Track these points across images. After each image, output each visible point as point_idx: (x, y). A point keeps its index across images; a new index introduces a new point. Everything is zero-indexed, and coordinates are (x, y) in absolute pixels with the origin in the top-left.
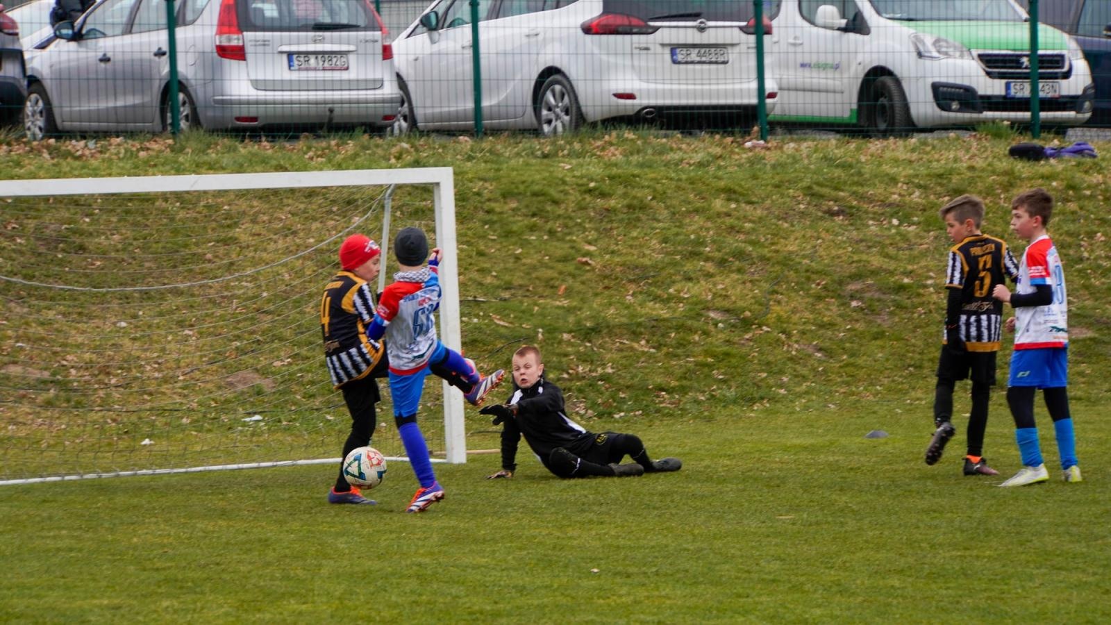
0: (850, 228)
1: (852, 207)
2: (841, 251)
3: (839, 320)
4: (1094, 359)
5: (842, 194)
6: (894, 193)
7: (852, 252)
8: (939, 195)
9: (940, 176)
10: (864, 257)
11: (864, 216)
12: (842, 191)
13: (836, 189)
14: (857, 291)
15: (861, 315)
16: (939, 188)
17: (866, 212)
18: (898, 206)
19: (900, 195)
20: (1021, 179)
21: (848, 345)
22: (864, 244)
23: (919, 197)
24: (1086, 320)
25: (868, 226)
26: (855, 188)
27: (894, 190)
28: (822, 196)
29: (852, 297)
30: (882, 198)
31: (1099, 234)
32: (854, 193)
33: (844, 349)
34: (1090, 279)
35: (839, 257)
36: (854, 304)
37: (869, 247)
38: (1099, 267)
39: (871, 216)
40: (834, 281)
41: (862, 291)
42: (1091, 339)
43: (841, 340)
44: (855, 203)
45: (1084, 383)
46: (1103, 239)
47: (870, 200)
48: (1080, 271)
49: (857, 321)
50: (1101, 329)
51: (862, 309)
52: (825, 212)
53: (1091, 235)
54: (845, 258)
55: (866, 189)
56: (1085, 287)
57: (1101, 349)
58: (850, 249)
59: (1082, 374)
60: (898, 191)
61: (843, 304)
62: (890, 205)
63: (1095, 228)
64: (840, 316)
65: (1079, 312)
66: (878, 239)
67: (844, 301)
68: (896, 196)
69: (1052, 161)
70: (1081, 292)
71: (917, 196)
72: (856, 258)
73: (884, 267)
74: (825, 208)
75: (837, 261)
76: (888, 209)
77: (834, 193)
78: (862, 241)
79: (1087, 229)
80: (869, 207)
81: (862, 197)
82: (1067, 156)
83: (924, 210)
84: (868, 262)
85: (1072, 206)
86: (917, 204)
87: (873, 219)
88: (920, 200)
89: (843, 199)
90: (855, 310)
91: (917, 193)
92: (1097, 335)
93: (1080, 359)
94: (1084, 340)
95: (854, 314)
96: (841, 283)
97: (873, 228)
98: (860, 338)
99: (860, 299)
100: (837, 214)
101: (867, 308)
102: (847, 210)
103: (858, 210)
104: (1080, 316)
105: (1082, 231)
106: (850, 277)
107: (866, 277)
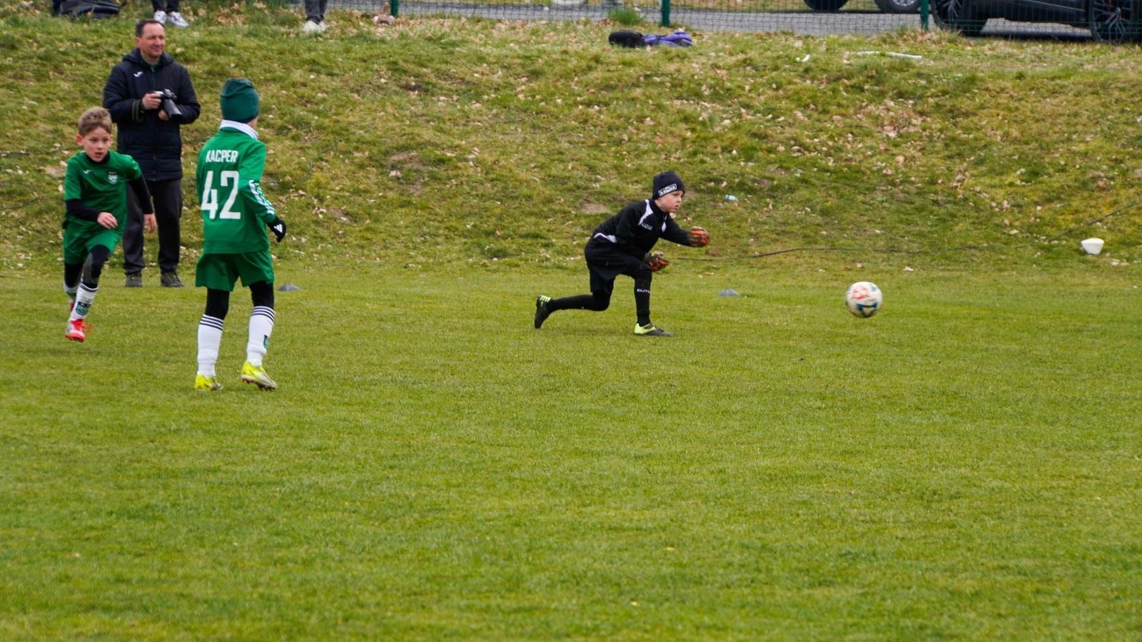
0: (419, 102)
1: (429, 84)
3: (375, 187)
5: (425, 70)
6: (477, 72)
7: (409, 126)
8: (517, 76)
10: (417, 130)
11: (438, 92)
12: (426, 67)
13: (421, 65)
14: (399, 162)
15: (396, 184)
16: (520, 69)
17: (441, 89)
18: (475, 84)
19: (481, 74)
21: (374, 211)
22: (424, 118)
23: (500, 77)
24: (605, 197)
25: (438, 101)
26: (439, 66)
27: (478, 69)
28: (405, 72)
29: (393, 167)
30: (462, 76)
31: (648, 119)
32: (437, 70)
33: (369, 214)
34: (623, 160)
36: (393, 173)
37: (428, 121)
39: (444, 92)
40: (380, 152)
41: (405, 162)
43: (370, 207)
44: (434, 80)
46: (652, 123)
47: (450, 78)
48: (617, 152)
49: (391, 189)
51: (398, 178)
52: (402, 87)
53: (641, 119)
55: (450, 67)
56: (616, 167)
60: (481, 70)
61: (382, 174)
62: (468, 83)
63: (646, 112)
64: (376, 184)
65: (601, 190)
66: (439, 114)
67: (385, 170)
68: (477, 75)
69: (648, 48)
70: (611, 171)
71: (497, 76)
72: (409, 131)
73: (433, 140)
74: (403, 83)
75: (390, 133)
76: (464, 87)
77: (417, 69)
78: (423, 115)
79: (639, 113)
80: (446, 85)
81: (442, 75)
82: (663, 44)
83: (498, 89)
84: (420, 135)
85: (637, 92)
86: (494, 83)
87: (445, 95)
88: (498, 80)
89: (425, 75)
90: (391, 179)
91: (499, 73)
94: (597, 215)
95: (390, 183)
96: (386, 153)
97: (441, 103)
98: (388, 206)
99: (400, 169)
100: (413, 89)
101: (403, 178)
102: (424, 86)
103: (434, 86)
104: (600, 193)
105: (635, 114)
106: (397, 149)
107: (413, 149)
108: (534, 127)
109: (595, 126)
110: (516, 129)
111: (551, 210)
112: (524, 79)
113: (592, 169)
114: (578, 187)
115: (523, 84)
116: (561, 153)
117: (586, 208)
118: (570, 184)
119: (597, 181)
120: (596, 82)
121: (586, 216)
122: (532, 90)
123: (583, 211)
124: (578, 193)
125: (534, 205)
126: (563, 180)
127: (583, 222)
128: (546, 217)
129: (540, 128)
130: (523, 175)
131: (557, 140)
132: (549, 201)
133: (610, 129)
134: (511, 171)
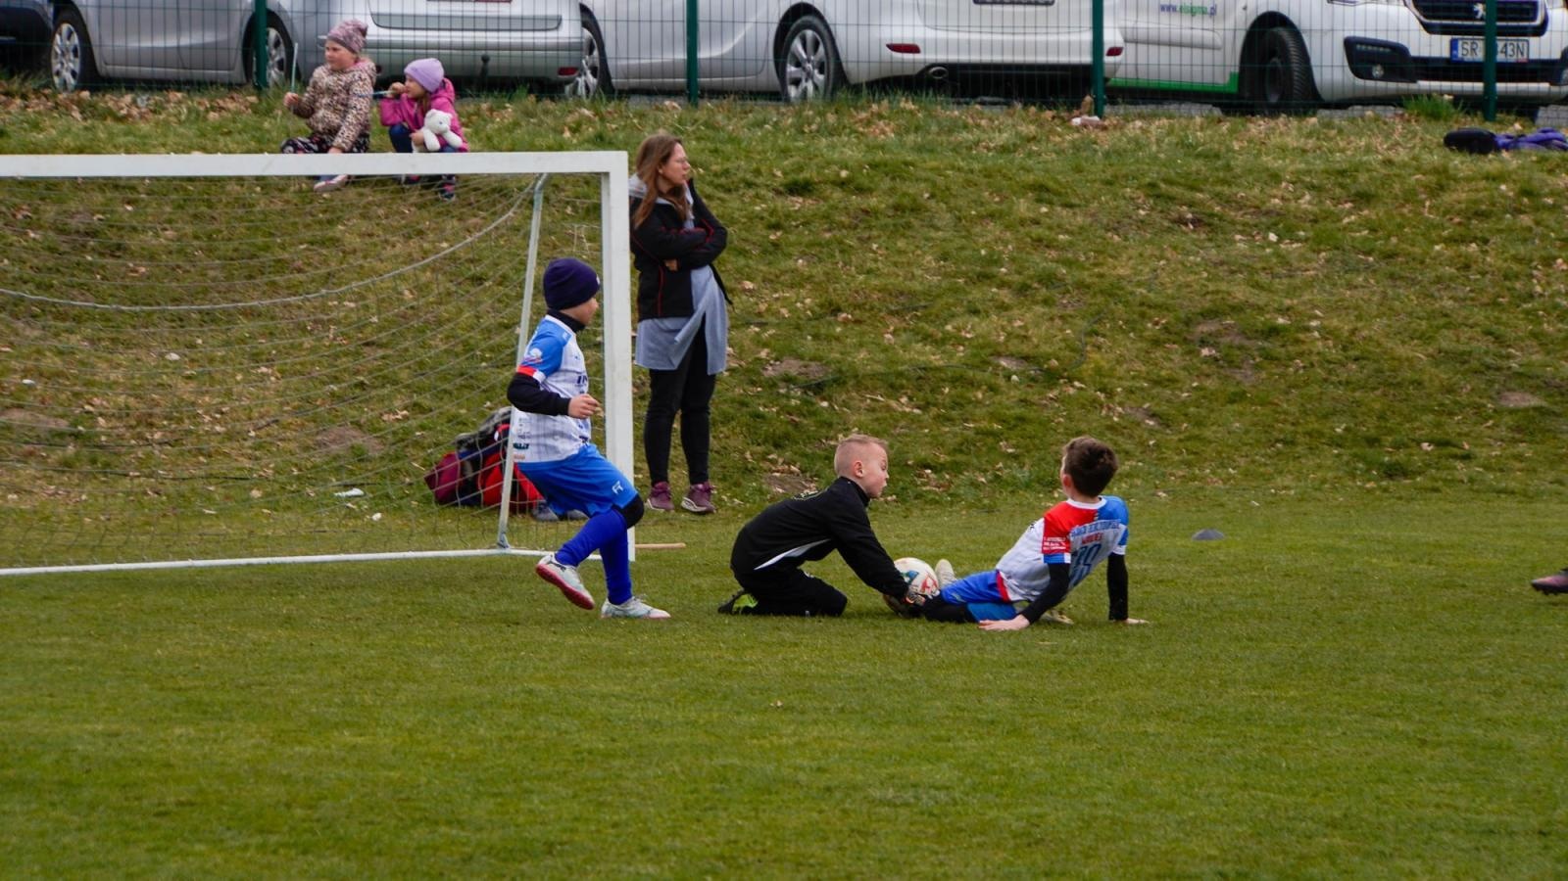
0: (1207, 244)
1: (1212, 215)
2: (1192, 277)
3: (1183, 374)
4: (1539, 437)
5: (1200, 195)
6: (1275, 197)
7: (1208, 280)
8: (1337, 201)
9: (1342, 173)
10: (1223, 286)
11: (1229, 227)
12: (1201, 191)
13: (1192, 188)
14: (1210, 335)
15: (1214, 368)
16: (1338, 191)
17: (1233, 223)
18: (1278, 214)
19: (1283, 199)
20: (1456, 180)
21: (1192, 410)
22: (1225, 267)
23: (1310, 203)
24: (1531, 382)
25: (1235, 242)
26: (1219, 188)
27: (1275, 191)
28: (1171, 199)
29: (1203, 343)
30: (1257, 203)
31: (1560, 261)
32: (1218, 195)
33: (1186, 415)
34: (1541, 324)
35: (1188, 286)
36: (1205, 352)
37: (1233, 272)
38: (1556, 306)
39: (1240, 228)
40: (1178, 319)
41: (1218, 334)
42: (1535, 409)
43: (1184, 403)
44: (1217, 209)
45: (1521, 470)
47: (1240, 206)
48: (1527, 312)
49: (1208, 376)
50: (1551, 396)
51: (1216, 360)
52: (1174, 222)
53: (1548, 262)
54: (1196, 287)
55: (1235, 189)
56: (1534, 335)
57: (1550, 423)
58: (1205, 275)
59: (1519, 457)
60: (1280, 193)
61: (1190, 352)
62: (1268, 213)
63: (1555, 252)
64: (1184, 368)
65: (1521, 370)
66: (1246, 261)
67: (1191, 347)
68: (1277, 201)
69: (1505, 154)
70: (1528, 342)
71: (1306, 201)
72: (1211, 287)
73: (1251, 301)
74: (1174, 215)
75: (1185, 291)
76: (1264, 219)
77: (1188, 195)
78: (1222, 263)
79: (1543, 253)
80: (1238, 216)
81: (1228, 201)
82: (1526, 148)
83: (1315, 221)
84: (1229, 294)
85: (1526, 220)
86: (1306, 212)
87: (1241, 232)
88: (1309, 207)
89: (1202, 203)
90: (1206, 360)
91: (1308, 197)
92: (1544, 404)
93: (1517, 436)
94: (1526, 410)
95: (1204, 366)
96: (1188, 322)
97: (1241, 245)
98: (1211, 401)
99: (1215, 345)
100: (1191, 224)
101: (1223, 359)
102: (1206, 220)
103: (1221, 219)
104: (1520, 375)
105: (1537, 255)
106: (1202, 314)
107: (1225, 314)
108: (1392, 276)
109: (1483, 274)
110: (1366, 280)
111: (1456, 403)
112: (1348, 205)
113: (1498, 339)
114: (1488, 368)
115: (1349, 213)
116: (1446, 315)
117: (1506, 399)
118: (1475, 364)
119: (1509, 357)
120: (1458, 207)
121: (1512, 412)
122: (1368, 220)
123: (1503, 403)
124: (1490, 375)
125: (1429, 395)
126: (1461, 358)
127: (1508, 420)
128: (1451, 414)
129: (1401, 278)
130: (1402, 351)
131: (1432, 296)
132: (1450, 390)
133: (1506, 277)
134: (1379, 344)
